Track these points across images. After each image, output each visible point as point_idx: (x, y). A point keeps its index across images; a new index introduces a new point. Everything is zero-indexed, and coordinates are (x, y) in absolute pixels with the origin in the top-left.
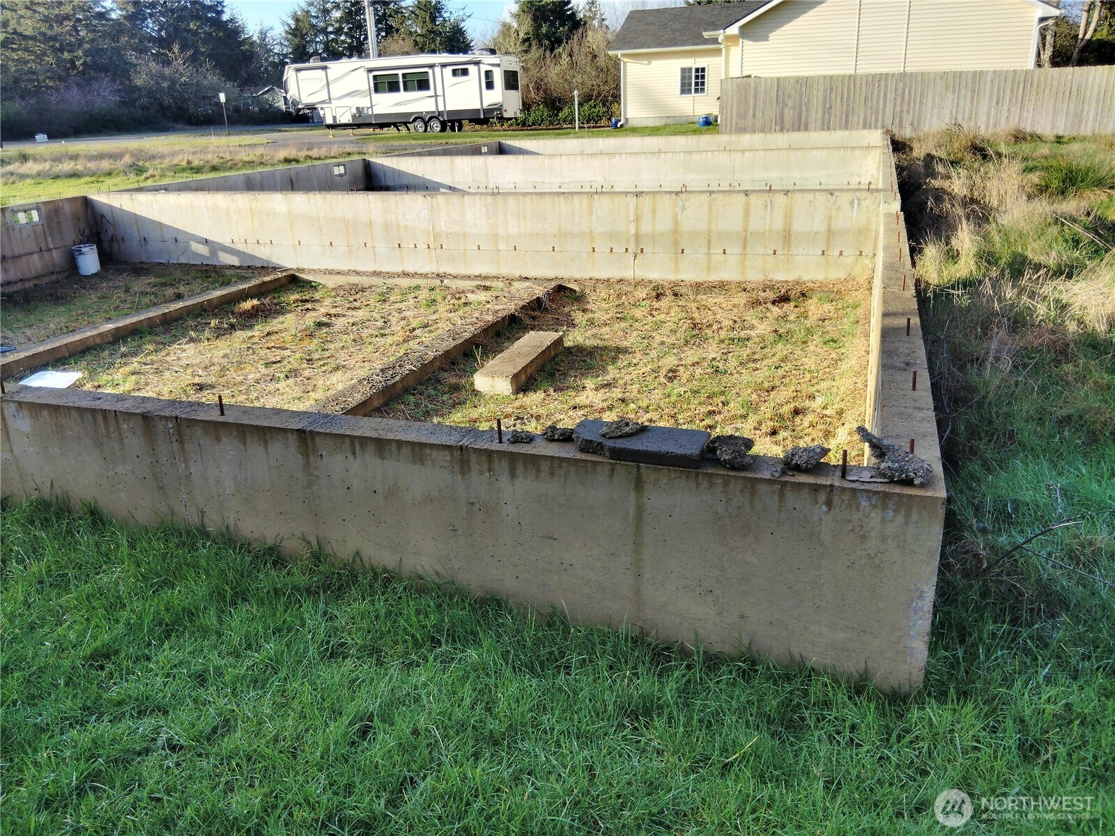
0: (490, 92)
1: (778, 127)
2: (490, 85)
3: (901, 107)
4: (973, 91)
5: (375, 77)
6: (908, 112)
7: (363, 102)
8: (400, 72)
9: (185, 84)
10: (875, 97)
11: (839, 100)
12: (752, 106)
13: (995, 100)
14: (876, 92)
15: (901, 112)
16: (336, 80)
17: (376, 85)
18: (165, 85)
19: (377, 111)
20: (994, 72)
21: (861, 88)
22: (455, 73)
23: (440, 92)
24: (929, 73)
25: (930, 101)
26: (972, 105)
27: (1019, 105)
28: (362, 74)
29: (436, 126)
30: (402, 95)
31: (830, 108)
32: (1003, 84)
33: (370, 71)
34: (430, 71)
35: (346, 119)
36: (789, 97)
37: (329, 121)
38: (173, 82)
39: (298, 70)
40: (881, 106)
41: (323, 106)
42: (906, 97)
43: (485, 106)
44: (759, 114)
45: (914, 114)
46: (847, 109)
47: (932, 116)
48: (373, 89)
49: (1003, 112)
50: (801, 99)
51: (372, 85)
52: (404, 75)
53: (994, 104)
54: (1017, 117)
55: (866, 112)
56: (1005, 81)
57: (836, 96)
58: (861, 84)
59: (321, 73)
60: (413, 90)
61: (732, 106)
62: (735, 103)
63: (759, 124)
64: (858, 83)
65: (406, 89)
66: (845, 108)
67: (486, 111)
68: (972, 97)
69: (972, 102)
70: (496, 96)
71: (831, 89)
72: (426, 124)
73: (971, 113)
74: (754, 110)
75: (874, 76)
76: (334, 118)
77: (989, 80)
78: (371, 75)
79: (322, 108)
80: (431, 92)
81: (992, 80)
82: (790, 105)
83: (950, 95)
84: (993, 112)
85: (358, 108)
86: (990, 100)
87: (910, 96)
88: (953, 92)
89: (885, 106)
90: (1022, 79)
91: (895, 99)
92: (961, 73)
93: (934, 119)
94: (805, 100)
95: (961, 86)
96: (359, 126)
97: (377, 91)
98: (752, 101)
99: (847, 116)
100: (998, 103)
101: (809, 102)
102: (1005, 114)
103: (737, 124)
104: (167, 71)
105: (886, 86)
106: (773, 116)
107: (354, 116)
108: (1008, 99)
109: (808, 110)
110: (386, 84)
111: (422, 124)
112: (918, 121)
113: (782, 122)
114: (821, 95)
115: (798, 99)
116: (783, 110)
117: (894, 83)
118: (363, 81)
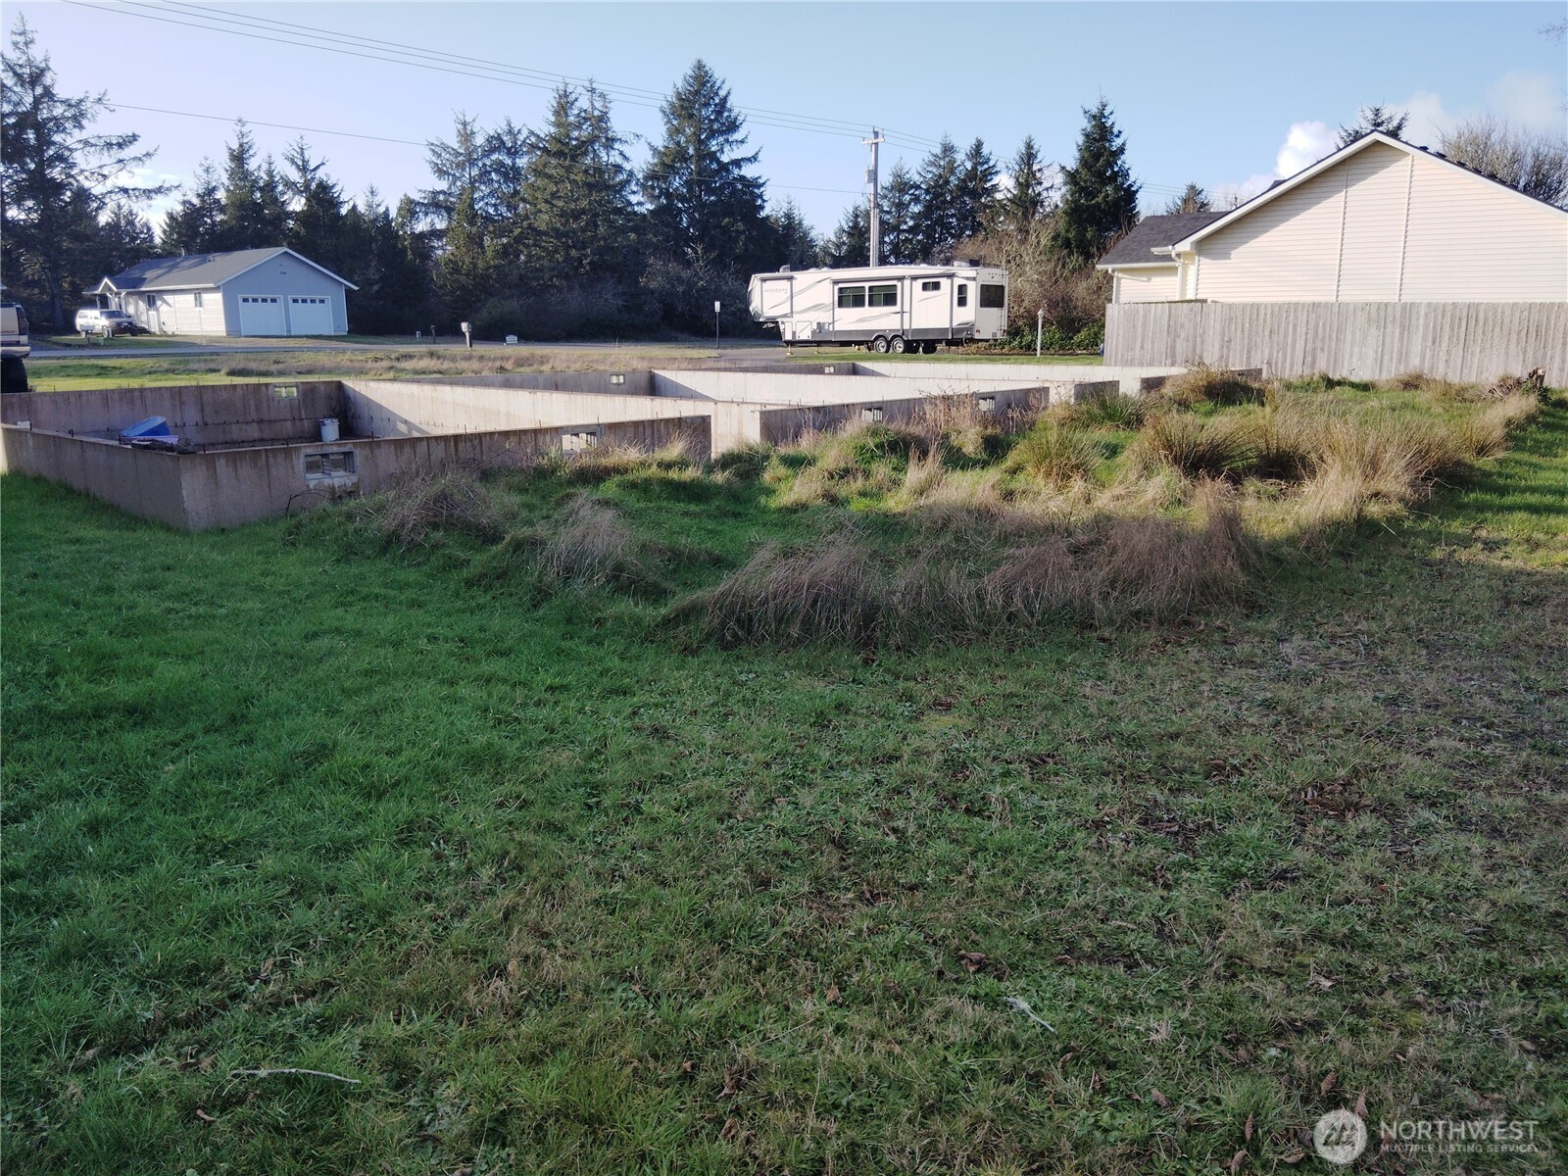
0: (962, 309)
1: (1169, 361)
2: (962, 302)
3: (1314, 342)
4: (1403, 328)
5: (841, 290)
6: (1322, 350)
7: (824, 317)
8: (867, 285)
9: (703, 289)
10: (1282, 330)
11: (1239, 332)
12: (1139, 335)
13: (1430, 339)
14: (1283, 325)
15: (1314, 349)
16: (801, 292)
17: (840, 298)
18: (680, 289)
19: (838, 326)
20: (1429, 304)
21: (1265, 321)
22: (925, 287)
23: (906, 308)
24: (1348, 304)
25: (1349, 337)
26: (1402, 344)
27: (1461, 346)
28: (828, 285)
29: (900, 346)
30: (866, 311)
31: (1229, 341)
32: (1440, 320)
33: (836, 282)
34: (899, 284)
35: (805, 335)
36: (1182, 326)
37: (788, 337)
38: (691, 285)
39: (764, 280)
40: (1289, 341)
41: (784, 320)
42: (1320, 331)
43: (954, 325)
44: (1148, 346)
45: (1329, 352)
46: (1249, 344)
47: (1351, 356)
48: (836, 303)
49: (1441, 354)
50: (1195, 329)
51: (836, 299)
52: (870, 288)
53: (1429, 343)
54: (1459, 361)
55: (1271, 348)
56: (1443, 316)
57: (1236, 329)
58: (1266, 314)
59: (786, 284)
60: (879, 305)
61: (1118, 335)
62: (1121, 332)
63: (1148, 357)
64: (1262, 313)
65: (871, 304)
66: (1246, 342)
67: (954, 331)
68: (1402, 334)
69: (1401, 340)
70: (968, 314)
71: (1231, 319)
72: (889, 343)
73: (1401, 354)
74: (1143, 341)
75: (1281, 306)
76: (794, 333)
77: (1422, 313)
78: (836, 287)
79: (783, 323)
80: (897, 308)
81: (1426, 315)
82: (1182, 336)
83: (1373, 331)
84: (1428, 354)
85: (819, 324)
86: (1425, 337)
87: (1324, 331)
88: (1378, 328)
89: (1294, 342)
90: (1465, 314)
91: (1306, 334)
92: (1386, 305)
93: (1355, 359)
94: (1200, 331)
95: (1388, 321)
96: (819, 343)
97: (840, 305)
98: (1140, 330)
99: (1249, 352)
100: (1434, 343)
101: (1204, 333)
102: (1443, 356)
103: (1122, 355)
104: (686, 274)
105: (1296, 318)
106: (1163, 348)
107: (813, 332)
108: (1447, 338)
109: (1202, 342)
110: (850, 298)
111: (884, 343)
112: (1335, 362)
113: (1174, 355)
114: (1218, 326)
115: (1192, 330)
116: (1175, 341)
117: (1305, 314)
118: (827, 294)
